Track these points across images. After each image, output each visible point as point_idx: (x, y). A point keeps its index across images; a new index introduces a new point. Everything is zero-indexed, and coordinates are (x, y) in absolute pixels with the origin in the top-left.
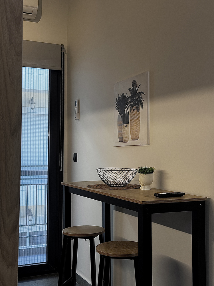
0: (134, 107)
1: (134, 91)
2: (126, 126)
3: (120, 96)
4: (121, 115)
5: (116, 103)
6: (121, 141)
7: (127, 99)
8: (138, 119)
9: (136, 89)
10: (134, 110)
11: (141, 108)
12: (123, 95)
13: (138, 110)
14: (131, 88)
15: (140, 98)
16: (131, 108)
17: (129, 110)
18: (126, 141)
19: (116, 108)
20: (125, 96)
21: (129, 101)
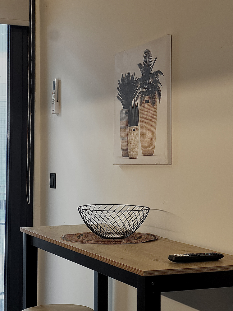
0: (147, 98)
1: (146, 68)
2: (134, 130)
3: (124, 77)
4: (126, 110)
5: (118, 88)
6: (126, 156)
7: (136, 82)
8: (153, 118)
9: (150, 65)
10: (147, 101)
11: (157, 100)
12: (129, 74)
13: (154, 103)
14: (142, 62)
15: (157, 81)
16: (141, 98)
17: (139, 101)
18: (133, 157)
19: (118, 97)
20: (133, 77)
21: (139, 86)
